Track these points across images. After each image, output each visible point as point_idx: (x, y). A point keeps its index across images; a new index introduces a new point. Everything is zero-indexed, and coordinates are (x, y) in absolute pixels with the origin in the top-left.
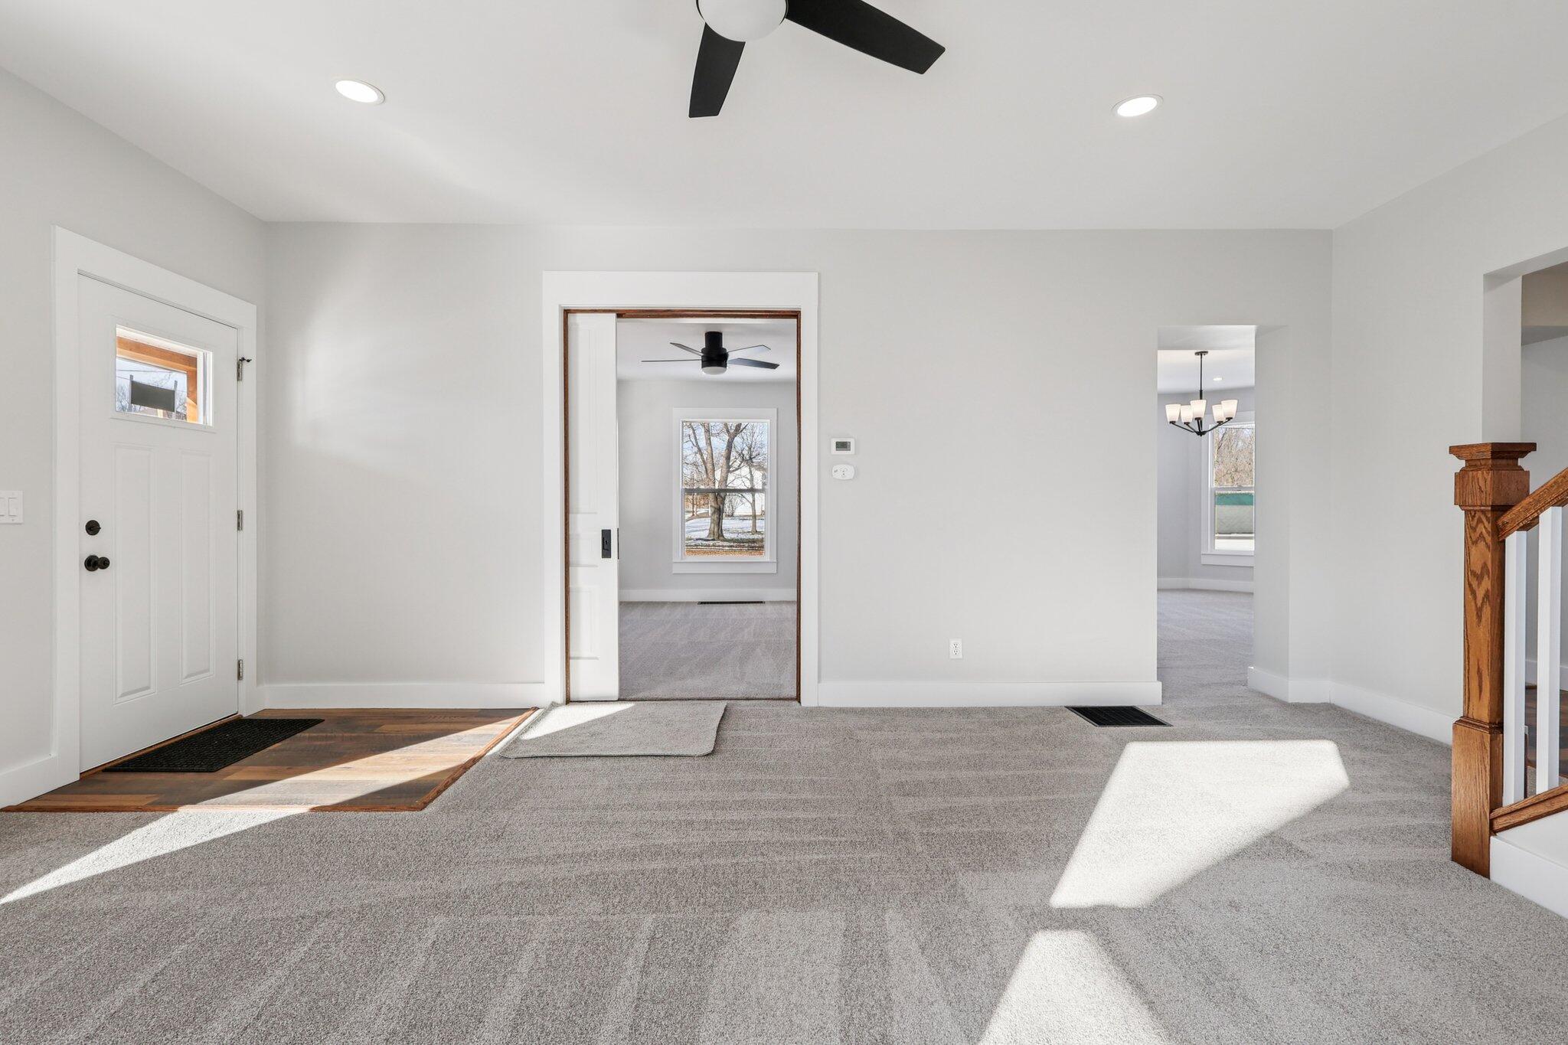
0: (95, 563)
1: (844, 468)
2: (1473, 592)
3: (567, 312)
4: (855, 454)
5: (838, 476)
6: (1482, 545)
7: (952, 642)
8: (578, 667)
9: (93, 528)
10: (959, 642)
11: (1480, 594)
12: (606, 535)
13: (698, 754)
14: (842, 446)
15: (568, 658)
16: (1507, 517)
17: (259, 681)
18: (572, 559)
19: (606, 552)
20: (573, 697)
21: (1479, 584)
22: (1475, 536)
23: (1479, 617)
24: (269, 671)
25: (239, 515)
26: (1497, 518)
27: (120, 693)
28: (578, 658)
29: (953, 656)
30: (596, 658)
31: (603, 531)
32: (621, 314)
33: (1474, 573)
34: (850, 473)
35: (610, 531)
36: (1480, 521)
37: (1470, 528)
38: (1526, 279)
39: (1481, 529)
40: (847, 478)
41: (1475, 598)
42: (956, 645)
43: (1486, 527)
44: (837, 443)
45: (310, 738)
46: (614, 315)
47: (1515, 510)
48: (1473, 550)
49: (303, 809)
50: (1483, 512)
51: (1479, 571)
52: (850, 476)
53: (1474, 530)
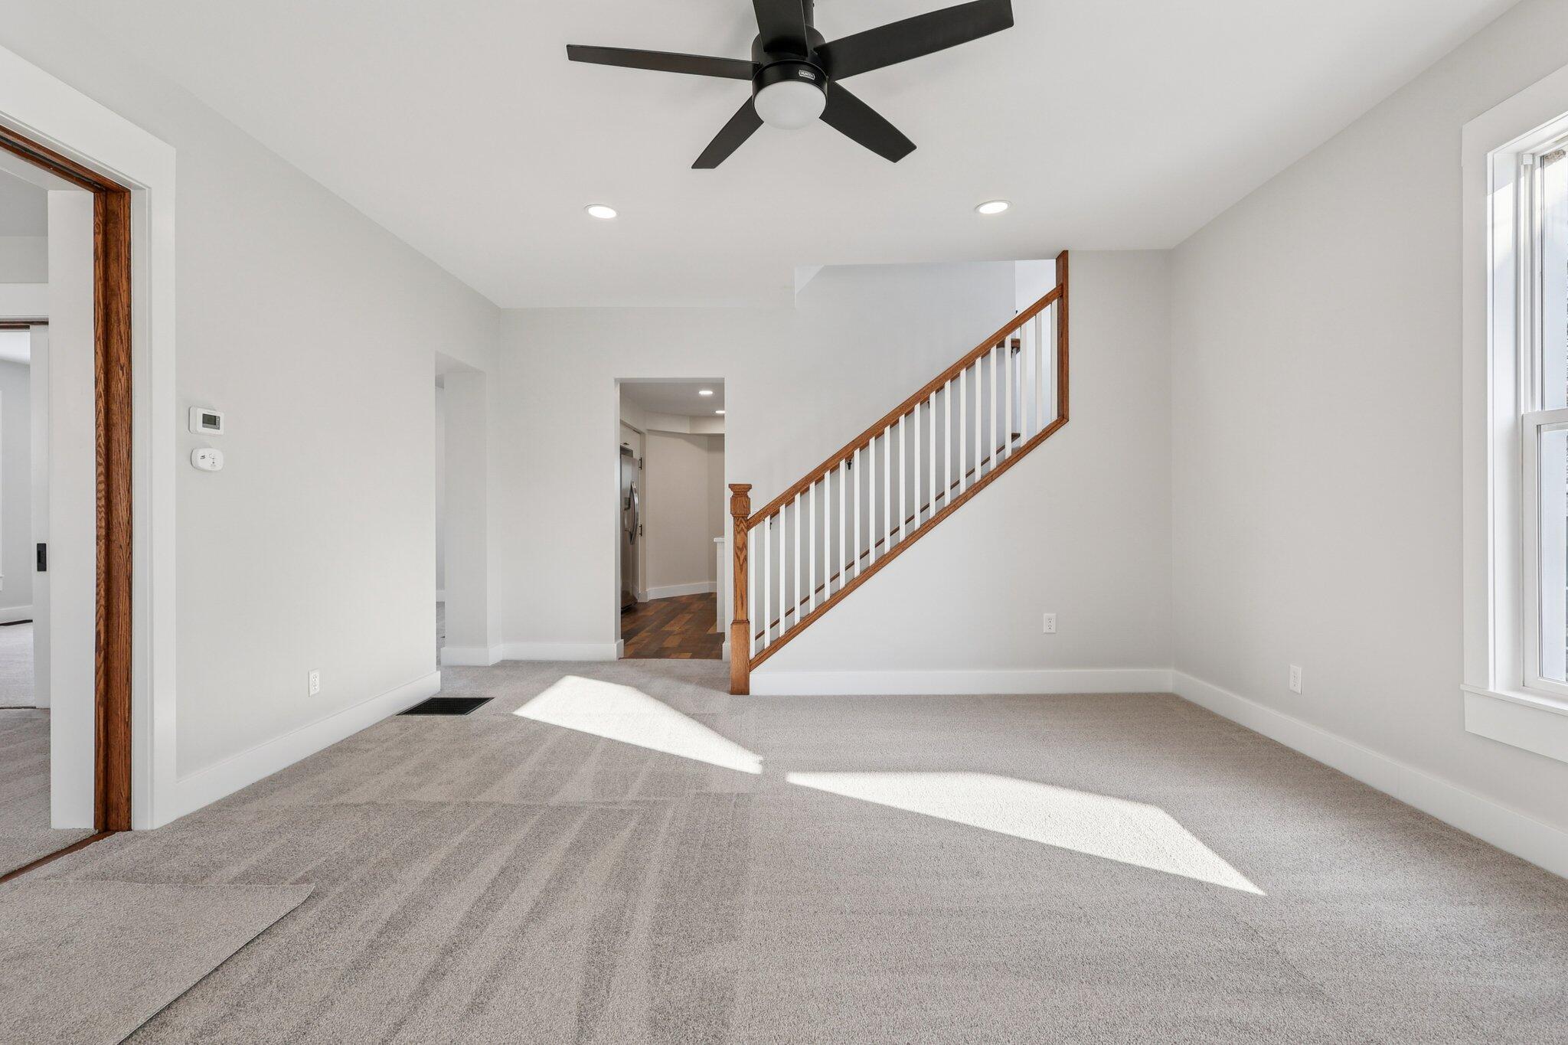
1: (213, 455)
2: (738, 558)
6: (742, 533)
7: (312, 676)
10: (318, 674)
14: (210, 421)
16: (752, 520)
21: (742, 553)
22: (739, 529)
23: (742, 570)
26: (748, 521)
29: (312, 692)
33: (738, 548)
36: (741, 522)
39: (741, 526)
42: (315, 678)
44: (204, 417)
47: (756, 516)
48: (738, 536)
50: (743, 517)
51: (741, 547)
52: (219, 467)
53: (738, 526)
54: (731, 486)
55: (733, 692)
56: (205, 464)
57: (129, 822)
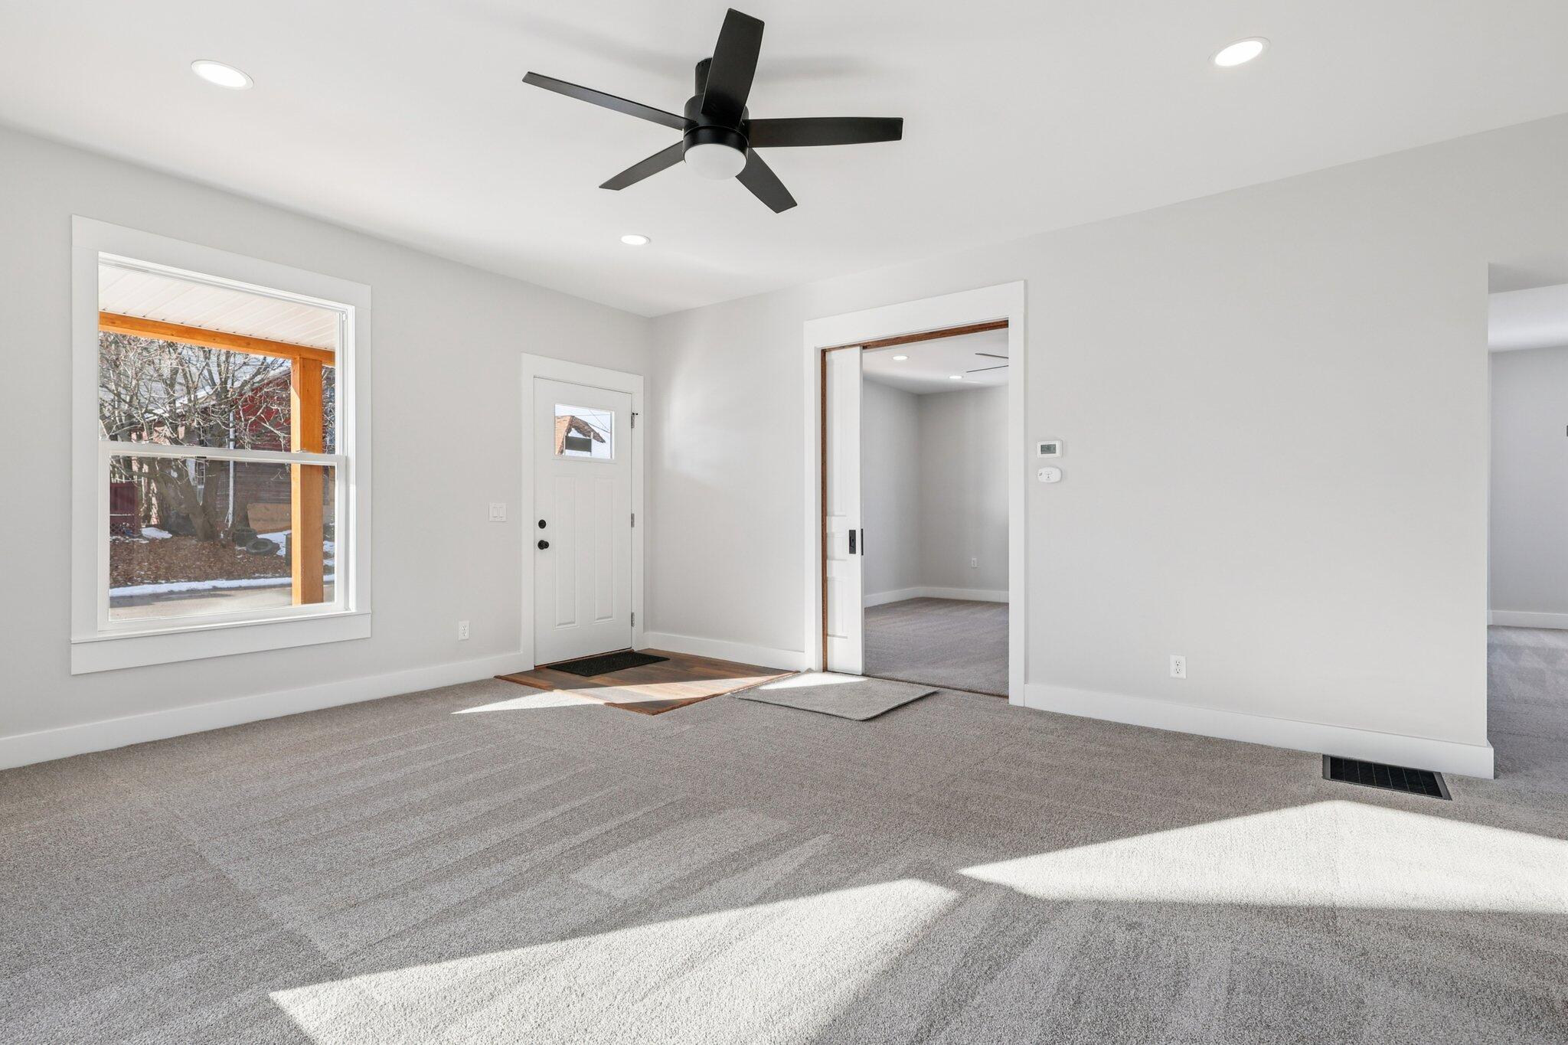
0: (543, 545)
1: (1050, 470)
3: (824, 352)
4: (1062, 456)
5: (1043, 479)
7: (1173, 658)
8: (834, 644)
9: (542, 524)
10: (1183, 659)
12: (852, 534)
13: (856, 718)
14: (1047, 449)
15: (825, 635)
17: (645, 628)
18: (829, 553)
19: (852, 550)
20: (830, 667)
24: (650, 624)
25: (632, 517)
27: (557, 623)
28: (833, 636)
29: (1173, 674)
30: (846, 638)
31: (850, 531)
32: (865, 347)
34: (1055, 476)
35: (855, 531)
40: (1052, 481)
42: (1177, 663)
44: (1042, 448)
45: (657, 669)
46: (858, 349)
49: (601, 702)
52: (1056, 479)
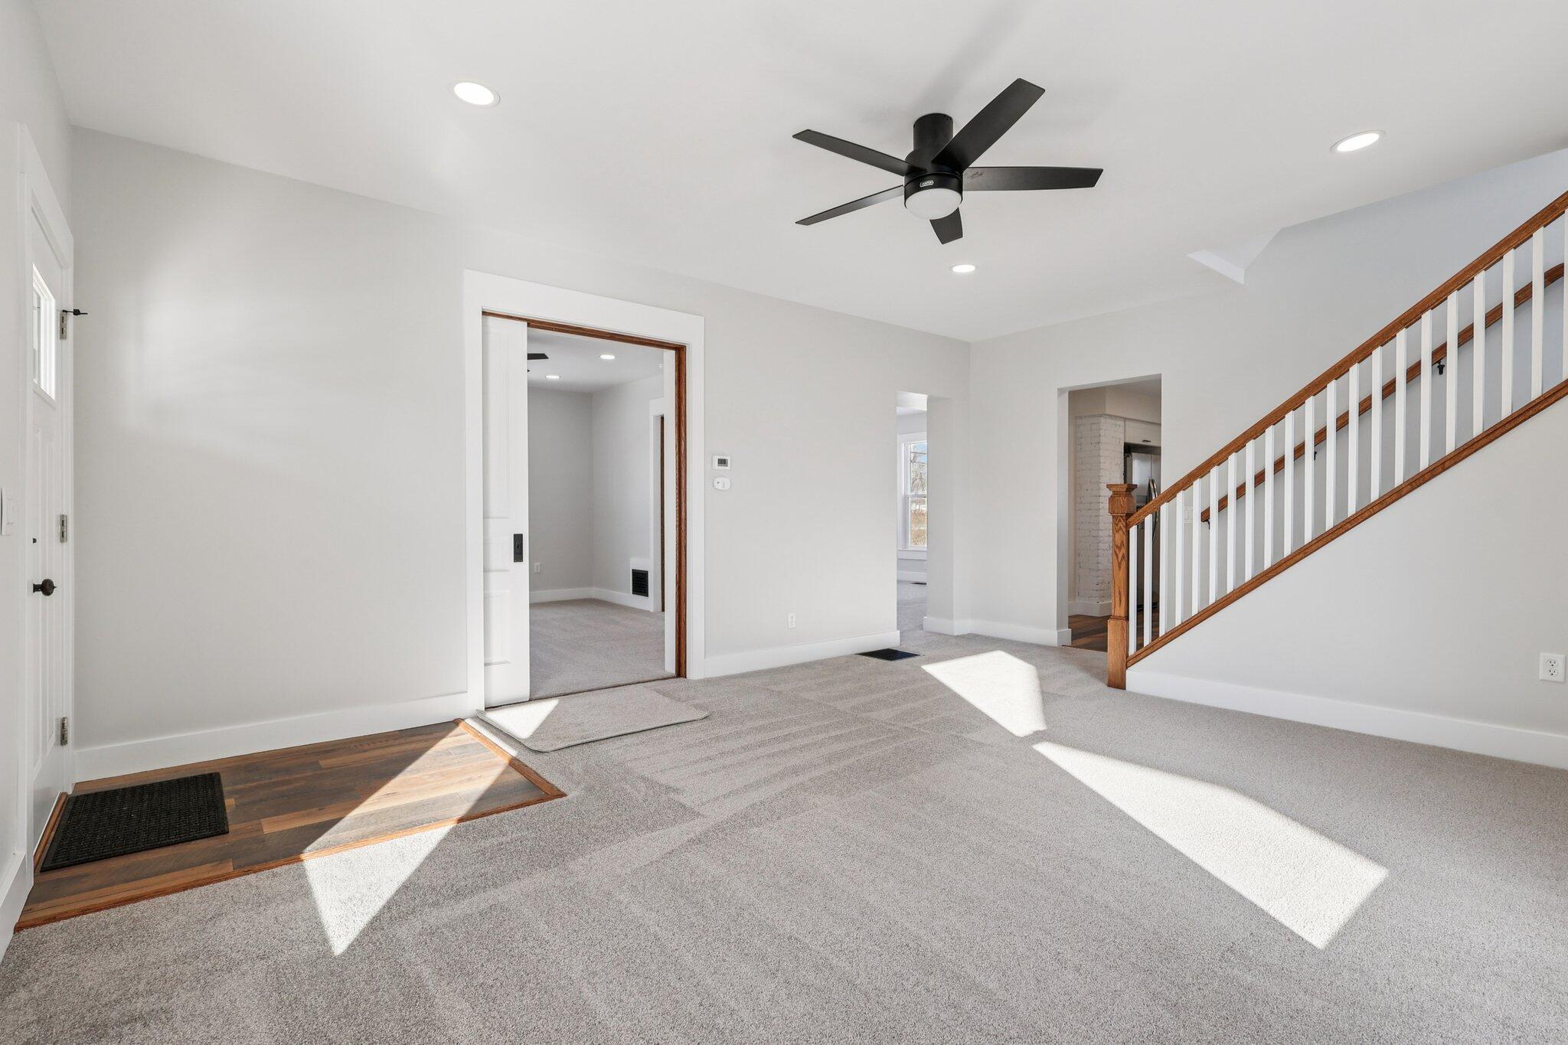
1: (723, 482)
2: (1117, 555)
4: (732, 468)
6: (1121, 532)
11: (1120, 556)
12: (518, 539)
14: (722, 462)
16: (1131, 519)
19: (518, 556)
21: (1120, 551)
22: (1118, 528)
23: (1120, 567)
25: (63, 523)
26: (1127, 520)
30: (509, 663)
31: (515, 535)
32: (532, 323)
33: (1117, 546)
34: (728, 484)
35: (522, 535)
36: (1120, 521)
37: (1115, 524)
38: (1070, 392)
39: (1120, 525)
41: (1118, 558)
42: (792, 617)
43: (1122, 524)
44: (719, 460)
47: (1135, 515)
48: (1117, 535)
50: (1121, 516)
51: (1119, 545)
52: (727, 487)
53: (1117, 525)
54: (1109, 486)
55: (1111, 685)
56: (720, 487)
57: (685, 674)
